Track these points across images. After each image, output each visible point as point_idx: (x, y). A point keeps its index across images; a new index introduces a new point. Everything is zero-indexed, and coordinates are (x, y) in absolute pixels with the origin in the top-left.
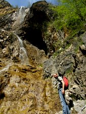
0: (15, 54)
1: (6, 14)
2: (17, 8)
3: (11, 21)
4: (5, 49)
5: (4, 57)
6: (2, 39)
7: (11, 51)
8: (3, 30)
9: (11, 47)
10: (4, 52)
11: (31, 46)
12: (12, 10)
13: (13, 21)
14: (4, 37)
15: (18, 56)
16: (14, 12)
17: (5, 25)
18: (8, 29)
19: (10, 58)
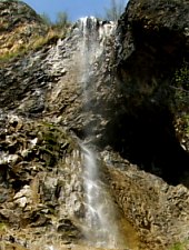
0: (69, 209)
1: (23, 54)
2: (63, 24)
3: (46, 80)
4: (26, 189)
5: (24, 223)
6: (12, 150)
7: (53, 196)
8: (13, 117)
9: (51, 183)
10: (23, 202)
11: (132, 171)
12: (44, 33)
13: (53, 79)
14: (19, 144)
15: (81, 214)
16: (54, 41)
17: (20, 97)
18: (35, 113)
19: (47, 223)
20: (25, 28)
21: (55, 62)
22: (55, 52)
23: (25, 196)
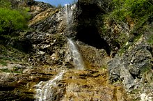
0: (68, 59)
1: (49, 16)
2: (60, 7)
3: (57, 23)
4: (54, 55)
5: (54, 64)
6: (48, 44)
7: (62, 56)
8: (47, 34)
9: (61, 52)
10: (53, 58)
11: (86, 46)
12: (54, 10)
13: (59, 22)
14: (50, 42)
15: (72, 60)
16: (57, 12)
17: (49, 28)
18: (54, 32)
19: (61, 64)
20: (49, 10)
21: (59, 18)
22: (58, 15)
23: (54, 57)
